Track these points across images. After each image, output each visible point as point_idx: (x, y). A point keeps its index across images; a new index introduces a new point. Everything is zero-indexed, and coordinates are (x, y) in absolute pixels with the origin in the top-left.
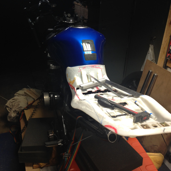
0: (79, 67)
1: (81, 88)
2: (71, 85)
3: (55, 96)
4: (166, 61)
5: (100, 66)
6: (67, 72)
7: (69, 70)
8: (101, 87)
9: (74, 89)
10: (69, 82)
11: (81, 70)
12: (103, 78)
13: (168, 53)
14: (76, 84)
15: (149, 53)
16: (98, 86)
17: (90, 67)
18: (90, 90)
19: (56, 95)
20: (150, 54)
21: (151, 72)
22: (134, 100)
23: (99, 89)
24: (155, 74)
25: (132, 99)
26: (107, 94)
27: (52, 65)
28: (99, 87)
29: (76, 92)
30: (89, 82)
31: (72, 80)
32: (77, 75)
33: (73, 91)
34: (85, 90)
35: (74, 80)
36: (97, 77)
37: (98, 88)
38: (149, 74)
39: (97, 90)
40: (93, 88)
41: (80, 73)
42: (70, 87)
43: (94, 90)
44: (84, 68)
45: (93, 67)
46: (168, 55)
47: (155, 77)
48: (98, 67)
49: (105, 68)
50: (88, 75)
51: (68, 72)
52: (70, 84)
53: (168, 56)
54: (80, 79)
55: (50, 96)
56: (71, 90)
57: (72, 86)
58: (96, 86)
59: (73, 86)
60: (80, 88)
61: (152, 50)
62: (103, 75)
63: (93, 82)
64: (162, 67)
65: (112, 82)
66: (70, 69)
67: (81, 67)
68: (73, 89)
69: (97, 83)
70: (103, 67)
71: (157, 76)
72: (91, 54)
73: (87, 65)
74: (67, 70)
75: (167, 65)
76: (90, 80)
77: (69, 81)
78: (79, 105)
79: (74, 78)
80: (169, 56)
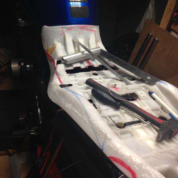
0: (62, 28)
1: (64, 61)
2: (49, 55)
3: (26, 66)
4: (171, 22)
5: (93, 28)
6: (43, 34)
7: (46, 31)
8: (93, 60)
9: (53, 62)
10: (46, 50)
11: (64, 32)
12: (98, 47)
13: (176, 12)
14: (56, 54)
15: (148, 10)
16: (89, 59)
17: (78, 28)
18: (78, 65)
19: (28, 65)
20: (150, 11)
21: (151, 35)
22: (146, 88)
23: (92, 65)
24: (156, 39)
25: (143, 86)
26: (103, 74)
27: (22, 20)
28: (91, 61)
29: (56, 67)
30: (76, 53)
31: (51, 47)
32: (57, 40)
33: (52, 65)
34: (71, 65)
35: (54, 48)
36: (89, 44)
37: (89, 63)
38: (148, 37)
39: (88, 66)
40: (81, 62)
41: (62, 37)
42: (48, 57)
43: (84, 65)
44: (69, 29)
45: (83, 28)
46: (175, 14)
47: (155, 43)
48: (90, 28)
49: (99, 30)
50: (75, 40)
51: (45, 34)
52: (47, 54)
53: (174, 16)
54: (63, 47)
55: (20, 64)
56: (49, 62)
57: (51, 57)
58: (87, 60)
59: (53, 57)
60: (62, 61)
61: (152, 6)
62: (97, 42)
63: (83, 52)
64: (165, 29)
65: (111, 55)
66: (47, 29)
67: (64, 28)
68: (51, 62)
69: (88, 55)
70: (97, 30)
71: (157, 41)
72: (80, 6)
73: (73, 25)
74: (42, 30)
75: (171, 28)
76: (77, 49)
77: (46, 48)
78: (61, 98)
79: (54, 45)
80: (176, 16)
